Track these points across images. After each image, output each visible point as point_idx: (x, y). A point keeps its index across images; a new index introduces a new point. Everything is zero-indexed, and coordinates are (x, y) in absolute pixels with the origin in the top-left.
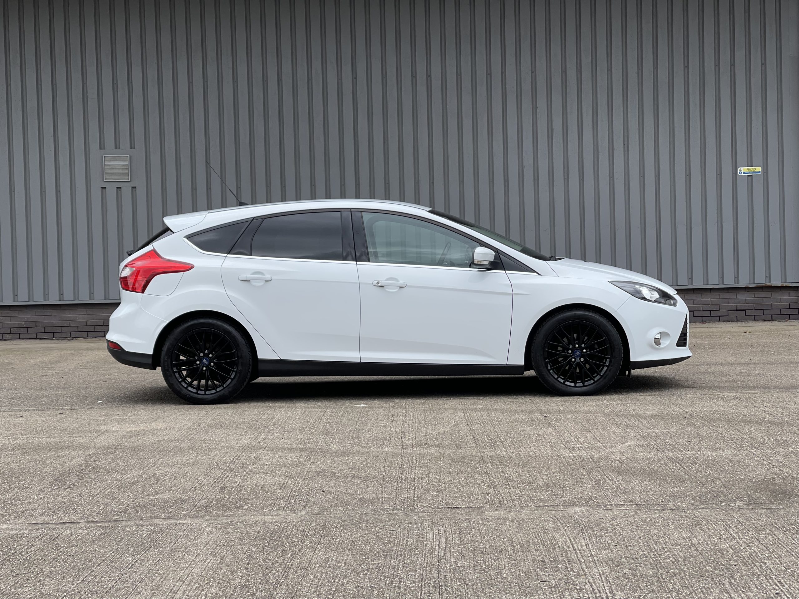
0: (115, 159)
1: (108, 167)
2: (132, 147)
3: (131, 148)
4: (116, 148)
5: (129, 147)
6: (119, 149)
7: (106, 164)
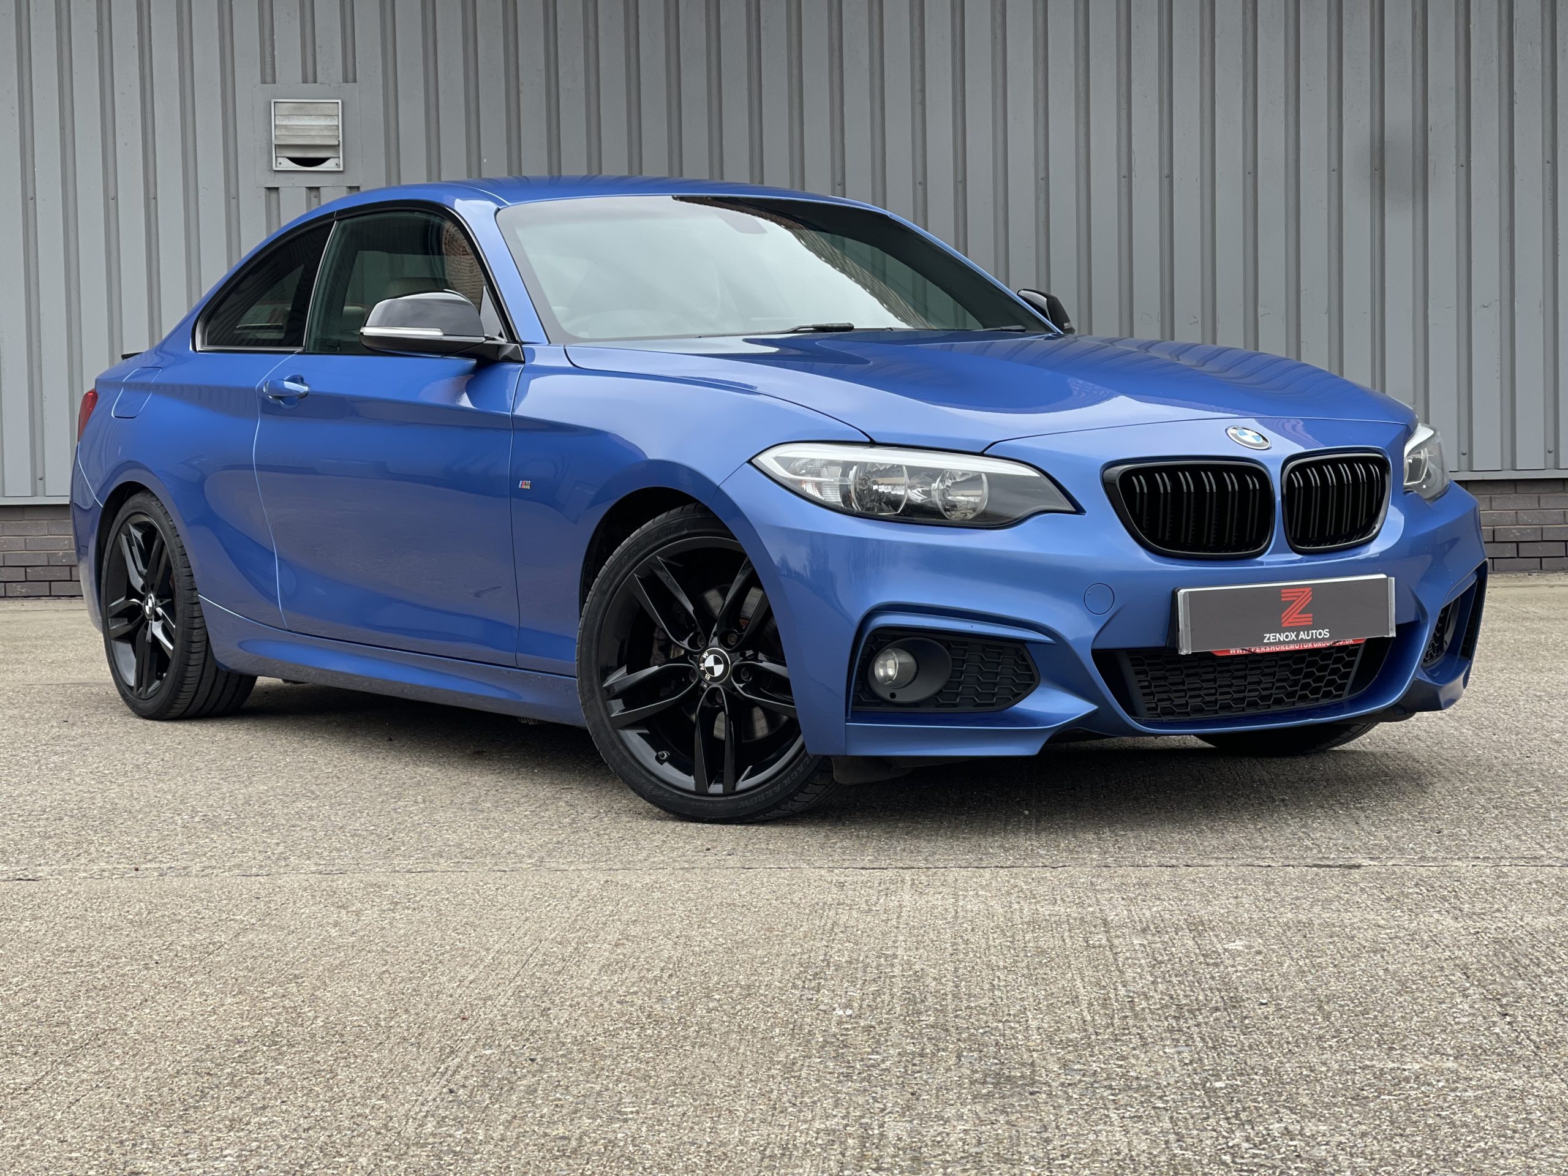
0: (301, 110)
1: (284, 132)
2: (349, 76)
3: (346, 81)
4: (305, 81)
5: (341, 80)
6: (315, 82)
7: (277, 123)
